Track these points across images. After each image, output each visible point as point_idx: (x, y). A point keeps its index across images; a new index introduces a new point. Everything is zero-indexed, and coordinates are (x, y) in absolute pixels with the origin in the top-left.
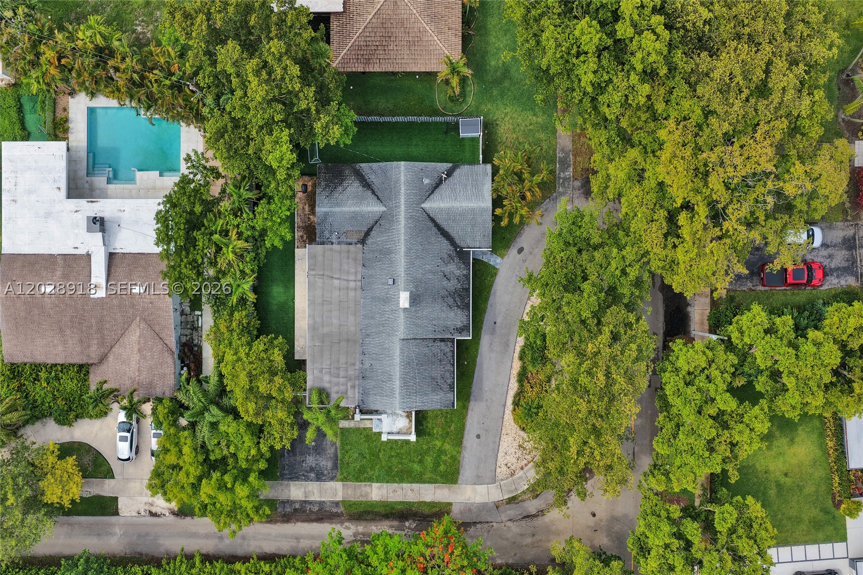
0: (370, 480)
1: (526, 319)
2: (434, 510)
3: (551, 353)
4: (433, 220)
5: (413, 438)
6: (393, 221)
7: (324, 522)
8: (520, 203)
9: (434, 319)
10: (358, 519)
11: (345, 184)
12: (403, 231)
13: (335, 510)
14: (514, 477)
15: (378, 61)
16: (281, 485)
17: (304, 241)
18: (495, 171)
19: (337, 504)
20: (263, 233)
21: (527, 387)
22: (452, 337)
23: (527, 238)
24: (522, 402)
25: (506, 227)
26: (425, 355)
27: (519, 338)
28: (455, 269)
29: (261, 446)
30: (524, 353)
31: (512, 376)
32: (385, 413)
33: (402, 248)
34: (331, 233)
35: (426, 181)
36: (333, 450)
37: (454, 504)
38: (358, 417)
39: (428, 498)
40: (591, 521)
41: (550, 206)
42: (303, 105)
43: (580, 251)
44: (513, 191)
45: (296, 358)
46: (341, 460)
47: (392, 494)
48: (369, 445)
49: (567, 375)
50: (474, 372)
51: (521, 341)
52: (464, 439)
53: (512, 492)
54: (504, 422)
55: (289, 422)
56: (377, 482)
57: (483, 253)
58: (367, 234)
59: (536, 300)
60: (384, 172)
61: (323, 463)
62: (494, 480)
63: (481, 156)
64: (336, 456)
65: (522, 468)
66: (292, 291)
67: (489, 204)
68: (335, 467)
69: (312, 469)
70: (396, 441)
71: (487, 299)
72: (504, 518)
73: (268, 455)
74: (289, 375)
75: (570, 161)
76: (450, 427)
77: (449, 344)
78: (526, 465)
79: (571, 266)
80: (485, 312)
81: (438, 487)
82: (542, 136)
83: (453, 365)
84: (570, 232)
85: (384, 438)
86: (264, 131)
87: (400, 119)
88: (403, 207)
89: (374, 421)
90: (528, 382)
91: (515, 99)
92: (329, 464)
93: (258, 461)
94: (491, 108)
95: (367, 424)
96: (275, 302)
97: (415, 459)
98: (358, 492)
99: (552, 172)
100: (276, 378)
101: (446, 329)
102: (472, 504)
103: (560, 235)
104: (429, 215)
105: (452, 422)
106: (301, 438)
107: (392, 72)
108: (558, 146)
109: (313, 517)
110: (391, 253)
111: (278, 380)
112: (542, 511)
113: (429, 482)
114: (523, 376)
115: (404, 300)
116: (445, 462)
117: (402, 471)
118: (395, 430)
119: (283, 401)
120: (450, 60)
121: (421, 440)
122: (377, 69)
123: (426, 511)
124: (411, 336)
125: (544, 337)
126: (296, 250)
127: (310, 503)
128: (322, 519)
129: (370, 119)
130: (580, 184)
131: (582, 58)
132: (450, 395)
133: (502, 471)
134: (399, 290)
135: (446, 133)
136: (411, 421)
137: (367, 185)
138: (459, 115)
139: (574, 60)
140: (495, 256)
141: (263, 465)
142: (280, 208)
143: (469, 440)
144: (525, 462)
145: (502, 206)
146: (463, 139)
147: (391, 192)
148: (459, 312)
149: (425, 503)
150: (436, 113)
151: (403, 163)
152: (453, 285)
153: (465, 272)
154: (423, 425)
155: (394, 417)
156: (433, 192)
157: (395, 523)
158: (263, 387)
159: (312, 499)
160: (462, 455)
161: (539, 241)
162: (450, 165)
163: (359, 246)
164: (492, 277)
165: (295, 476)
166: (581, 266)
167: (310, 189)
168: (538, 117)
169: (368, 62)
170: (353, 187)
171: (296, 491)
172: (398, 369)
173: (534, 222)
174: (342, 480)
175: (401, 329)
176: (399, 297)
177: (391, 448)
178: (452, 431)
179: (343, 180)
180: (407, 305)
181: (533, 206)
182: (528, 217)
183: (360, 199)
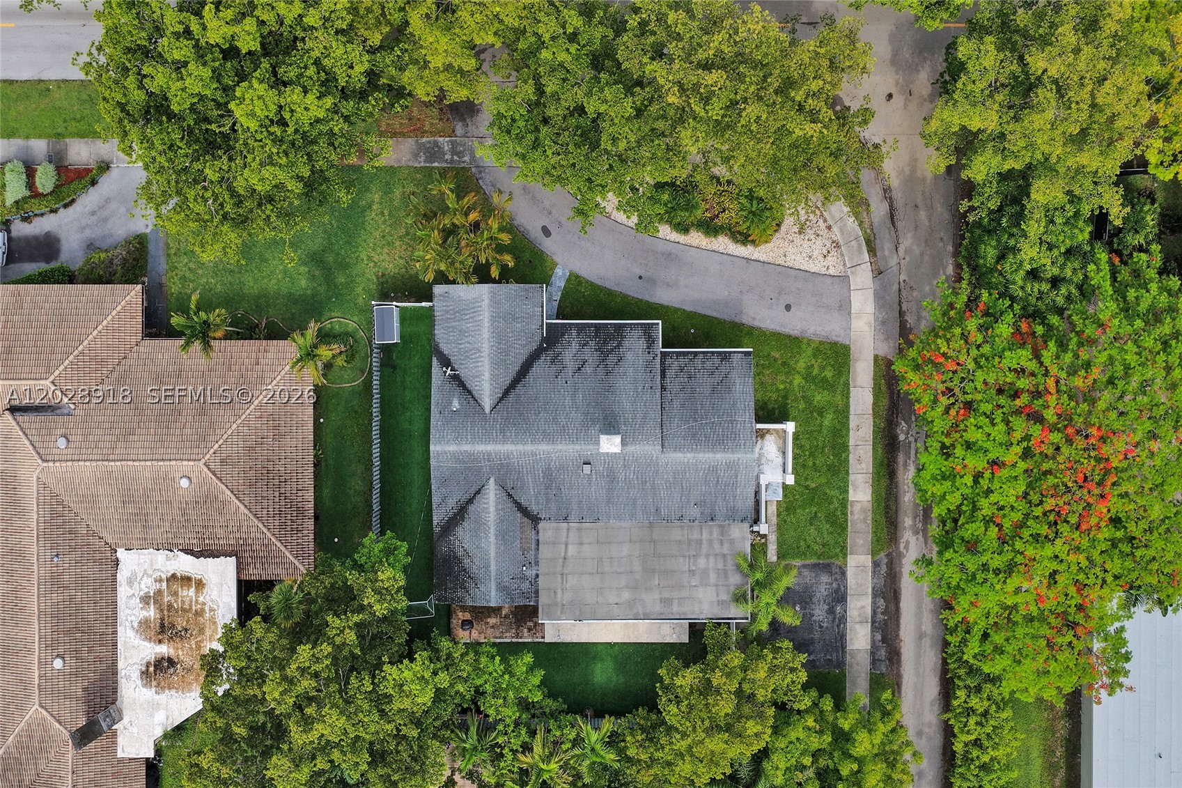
0: (844, 503)
1: (634, 219)
2: (884, 388)
3: (679, 173)
4: (506, 393)
5: (790, 427)
6: (508, 465)
7: (900, 588)
8: (483, 233)
9: (636, 388)
10: (896, 527)
11: (460, 553)
12: (520, 447)
13: (884, 568)
14: (841, 243)
15: (300, 493)
16: (851, 666)
17: (535, 626)
18: (442, 278)
19: (876, 564)
20: (524, 705)
21: (723, 219)
22: (659, 355)
23: (530, 221)
24: (743, 228)
25: (517, 258)
26: (683, 405)
27: (660, 235)
28: (570, 352)
29: (803, 707)
30: (679, 224)
31: (709, 247)
32: (758, 478)
33: (543, 448)
34: (523, 578)
35: (456, 405)
36: (806, 572)
37: (877, 353)
38: (763, 528)
39: (869, 399)
40: (898, 100)
41: (488, 178)
42: (351, 636)
43: (545, 121)
44: (467, 245)
45: (685, 639)
46: (819, 558)
47: (863, 465)
48: (800, 507)
49: (710, 142)
50: (704, 317)
51: (665, 231)
52: (792, 333)
53: (860, 245)
54: (771, 260)
55: (771, 656)
56: (847, 491)
57: (550, 300)
58: (524, 511)
59: (610, 201)
60: (444, 482)
61: (823, 590)
62: (844, 279)
63: (423, 304)
64: (815, 566)
65: (829, 228)
66: (600, 647)
67: (485, 288)
68: (826, 568)
69: (831, 611)
70: (794, 458)
71: (610, 293)
72: (893, 262)
73: (814, 693)
74: (710, 657)
75: (429, 142)
76: (775, 360)
77: (669, 360)
78: (825, 221)
79: (565, 137)
80: (626, 296)
81: (854, 381)
82: (398, 193)
83: (696, 354)
84: (520, 138)
85: (790, 480)
86: (387, 708)
87: (376, 451)
88: (490, 448)
89: (769, 498)
90: (717, 216)
91: (350, 244)
92: (825, 578)
93: (822, 712)
94: (362, 285)
95: (773, 509)
96: (614, 679)
97: (818, 422)
98: (861, 526)
99: (443, 173)
100: (715, 683)
101: (648, 366)
102: (876, 319)
103: (523, 157)
104: (501, 399)
105: (769, 355)
106: (791, 632)
107: (315, 465)
108: (411, 164)
109: (892, 608)
110: (549, 469)
111: (717, 679)
112: (885, 191)
113: (848, 398)
114: (710, 228)
115: (610, 445)
116: (822, 368)
117: (833, 447)
118: (780, 460)
119: (745, 669)
120: (298, 361)
121: (793, 412)
122: (310, 495)
123: (885, 402)
124: (658, 431)
125: (660, 186)
126: (547, 640)
127: (874, 613)
128: (895, 590)
129: (376, 507)
130: (460, 124)
131: (287, 116)
132: (736, 359)
133: (832, 265)
134: (598, 454)
135: (394, 367)
136: (768, 431)
137: (460, 514)
138: (370, 342)
139: (290, 130)
140: (553, 278)
141: (827, 704)
142: (490, 674)
143: (792, 323)
144: (821, 221)
145: (488, 265)
146: (402, 337)
147: (469, 469)
148: (626, 343)
149: (874, 404)
150: (368, 386)
151: (432, 448)
152: (590, 354)
153: (574, 333)
154: (774, 408)
155: (763, 461)
156: (470, 392)
157: (901, 458)
158: (725, 707)
159: (869, 610)
160: (813, 337)
161: (534, 198)
162: (435, 361)
163: (541, 525)
164: (580, 283)
165: (839, 642)
166: (565, 118)
167: (468, 616)
168: (373, 201)
169: (301, 511)
170: (463, 537)
171: (860, 639)
172: (701, 455)
173: (509, 207)
174: (845, 556)
175: (648, 449)
176: (608, 453)
177: (804, 466)
178: (782, 355)
179: (456, 557)
180: (617, 439)
181: (488, 209)
182: (502, 217)
183: (480, 523)
